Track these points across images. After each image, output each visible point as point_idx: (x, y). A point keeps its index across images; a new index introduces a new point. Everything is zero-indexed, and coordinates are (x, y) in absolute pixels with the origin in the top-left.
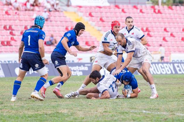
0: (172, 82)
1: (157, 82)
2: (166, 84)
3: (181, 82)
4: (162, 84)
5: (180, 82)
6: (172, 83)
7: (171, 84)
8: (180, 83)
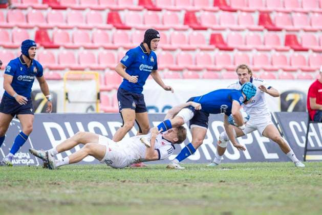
0: (136, 198)
1: (74, 197)
2: (109, 204)
3: (174, 195)
4: (94, 204)
5: (168, 196)
6: (136, 201)
7: (131, 204)
8: (169, 199)
